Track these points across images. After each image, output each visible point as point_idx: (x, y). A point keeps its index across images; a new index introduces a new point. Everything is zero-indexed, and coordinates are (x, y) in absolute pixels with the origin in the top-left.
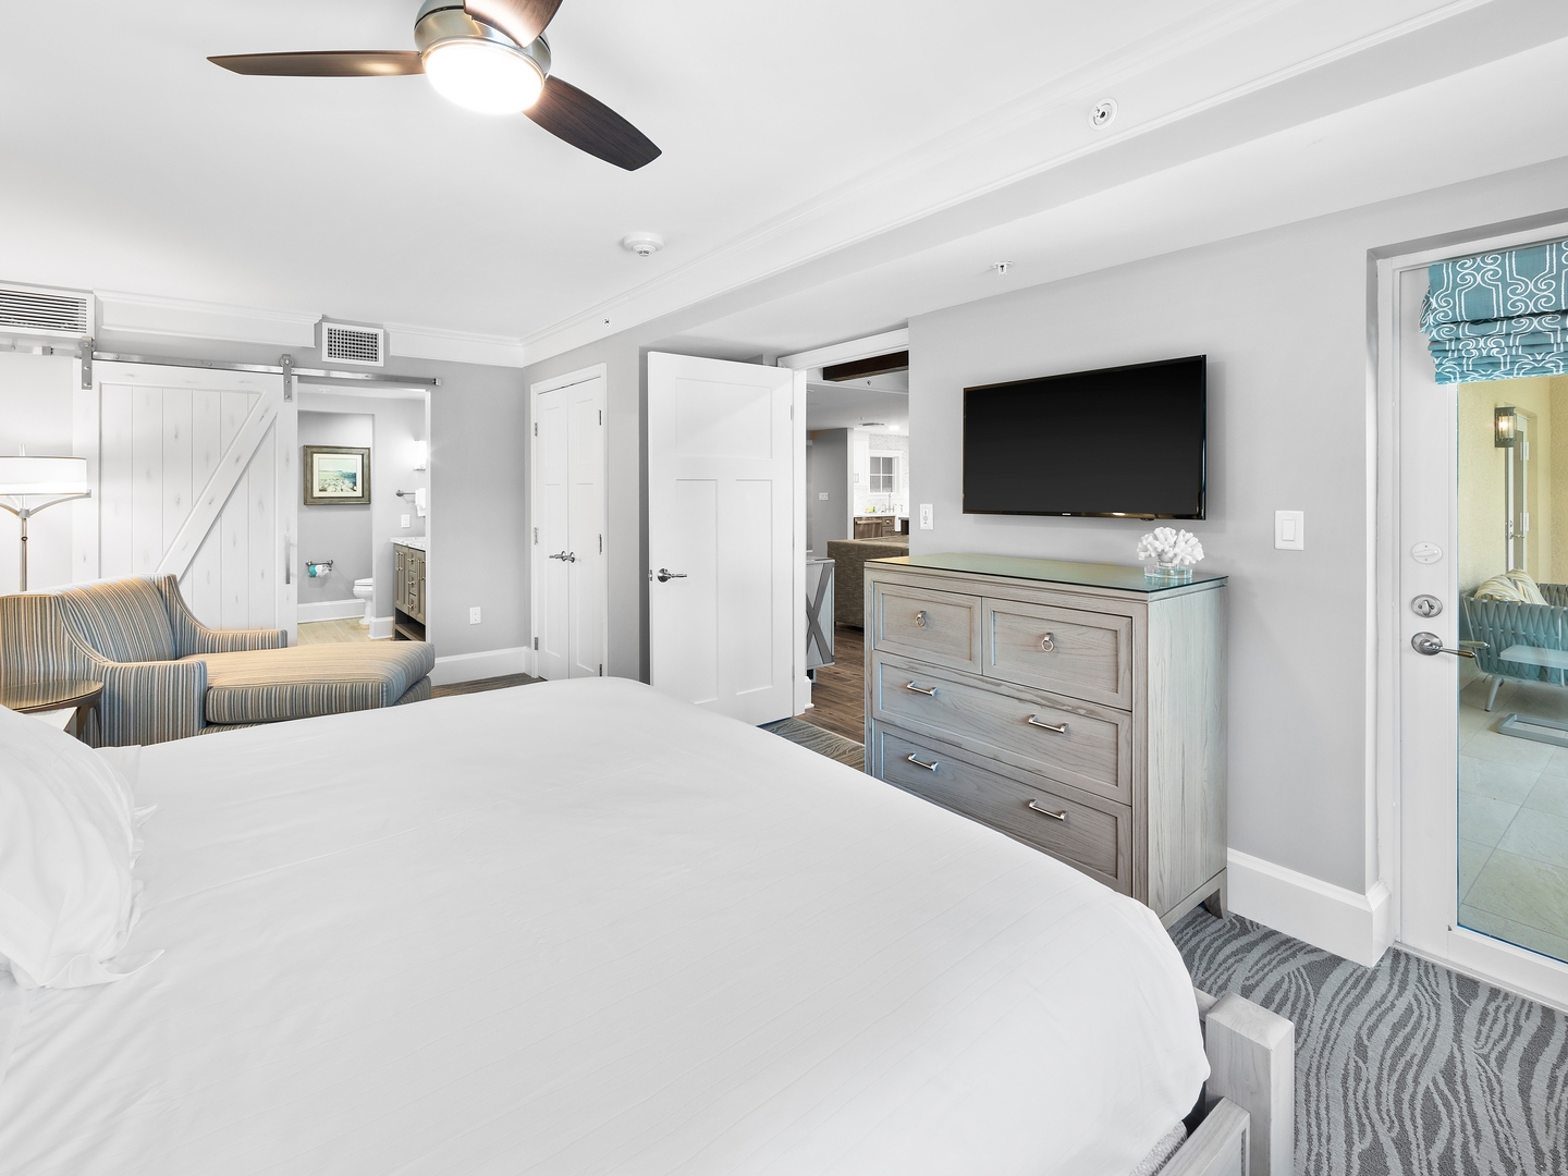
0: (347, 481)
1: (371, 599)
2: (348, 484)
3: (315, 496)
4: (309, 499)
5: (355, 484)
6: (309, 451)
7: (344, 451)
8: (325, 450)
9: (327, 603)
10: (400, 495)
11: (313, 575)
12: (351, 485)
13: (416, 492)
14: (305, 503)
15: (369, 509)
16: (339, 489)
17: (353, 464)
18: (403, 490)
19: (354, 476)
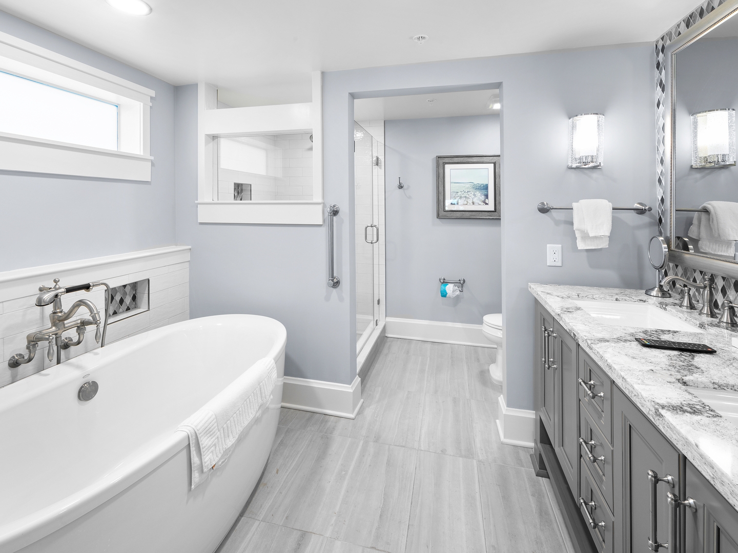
0: (478, 194)
1: (501, 346)
2: (480, 196)
3: (447, 209)
4: (441, 213)
5: (487, 196)
6: (441, 161)
7: (475, 159)
8: (456, 160)
9: (459, 325)
10: (544, 210)
11: (444, 295)
12: (483, 198)
13: (575, 205)
14: (438, 216)
15: (500, 225)
16: (470, 201)
17: (484, 174)
18: (550, 202)
19: (486, 188)
